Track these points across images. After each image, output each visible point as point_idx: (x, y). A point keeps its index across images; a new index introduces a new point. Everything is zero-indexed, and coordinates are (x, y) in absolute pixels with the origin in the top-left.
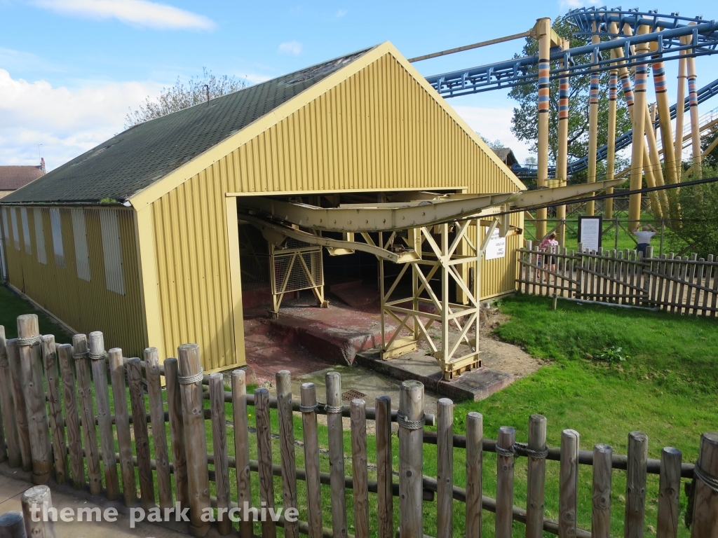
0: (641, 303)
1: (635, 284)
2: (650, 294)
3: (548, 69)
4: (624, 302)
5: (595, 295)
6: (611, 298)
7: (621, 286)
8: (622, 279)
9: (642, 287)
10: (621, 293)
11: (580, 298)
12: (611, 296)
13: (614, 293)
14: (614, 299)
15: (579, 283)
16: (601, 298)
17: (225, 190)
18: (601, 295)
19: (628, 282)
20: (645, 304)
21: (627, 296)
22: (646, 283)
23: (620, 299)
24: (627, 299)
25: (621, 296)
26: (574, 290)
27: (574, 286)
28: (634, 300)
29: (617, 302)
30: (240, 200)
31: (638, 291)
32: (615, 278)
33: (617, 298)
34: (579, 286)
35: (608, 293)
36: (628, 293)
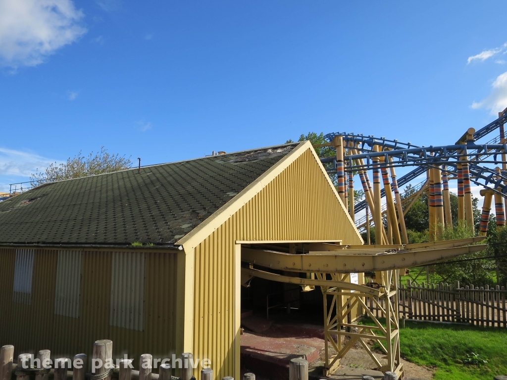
0: (455, 320)
1: (450, 307)
2: (461, 313)
3: (343, 167)
4: (444, 320)
5: (423, 316)
6: (434, 318)
7: (441, 309)
8: (440, 304)
9: (455, 308)
10: (441, 314)
11: (412, 318)
12: (434, 316)
13: (436, 314)
14: (436, 318)
15: (410, 307)
16: (427, 318)
17: (235, 239)
18: (427, 316)
19: (445, 305)
20: (458, 320)
21: (446, 316)
22: (458, 306)
23: (441, 318)
24: (446, 318)
25: (441, 316)
26: (407, 313)
27: (407, 310)
28: (451, 318)
29: (439, 320)
30: (243, 246)
31: (453, 312)
32: (436, 303)
33: (439, 318)
34: (410, 309)
35: (432, 314)
36: (446, 313)
